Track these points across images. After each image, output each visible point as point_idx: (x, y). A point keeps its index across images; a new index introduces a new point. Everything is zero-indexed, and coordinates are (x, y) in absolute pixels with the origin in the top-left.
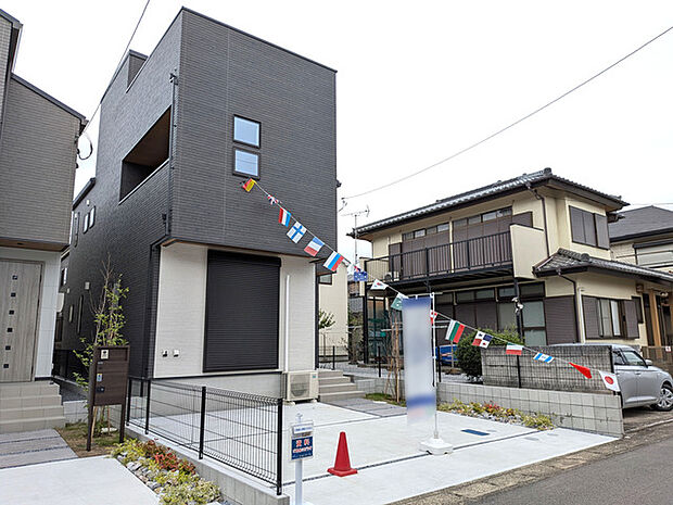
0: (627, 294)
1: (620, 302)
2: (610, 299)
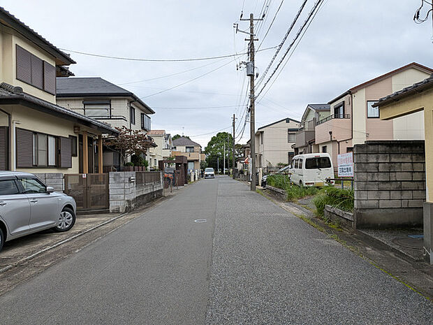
0: (65, 133)
1: (57, 138)
2: (48, 135)
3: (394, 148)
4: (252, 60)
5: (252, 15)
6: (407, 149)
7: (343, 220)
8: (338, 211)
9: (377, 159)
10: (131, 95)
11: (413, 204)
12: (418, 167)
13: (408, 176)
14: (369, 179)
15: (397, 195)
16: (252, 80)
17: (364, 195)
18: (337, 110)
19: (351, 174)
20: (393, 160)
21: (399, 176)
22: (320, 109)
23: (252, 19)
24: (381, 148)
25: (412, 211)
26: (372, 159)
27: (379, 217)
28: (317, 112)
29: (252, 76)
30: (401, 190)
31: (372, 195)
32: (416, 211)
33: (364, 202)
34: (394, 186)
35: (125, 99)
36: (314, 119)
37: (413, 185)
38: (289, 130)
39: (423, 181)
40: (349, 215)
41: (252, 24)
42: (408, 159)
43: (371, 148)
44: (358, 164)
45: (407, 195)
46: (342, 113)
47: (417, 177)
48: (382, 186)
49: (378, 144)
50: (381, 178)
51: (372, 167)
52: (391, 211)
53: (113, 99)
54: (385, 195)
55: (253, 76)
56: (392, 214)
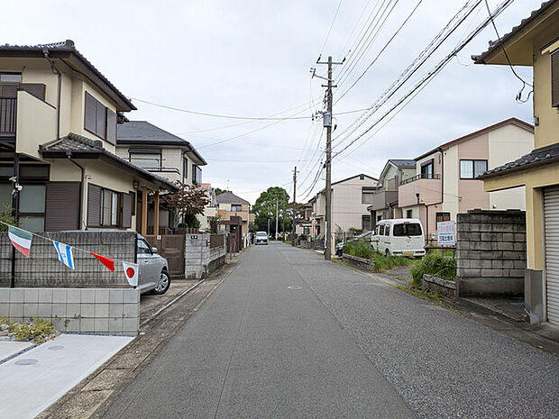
0: (125, 188)
1: (120, 194)
2: (113, 191)
3: (496, 218)
4: (330, 109)
5: (330, 58)
6: (509, 219)
7: (444, 289)
8: (439, 280)
9: (480, 228)
10: (187, 144)
11: (514, 273)
12: (519, 237)
13: (508, 246)
14: (472, 248)
15: (498, 264)
16: (329, 132)
17: (467, 264)
18: (424, 168)
19: (452, 243)
20: (495, 230)
21: (501, 246)
22: (404, 165)
23: (330, 63)
24: (483, 218)
25: (514, 280)
26: (475, 228)
27: (482, 286)
28: (400, 169)
29: (329, 128)
30: (502, 259)
31: (474, 264)
32: (517, 280)
33: (466, 271)
34: (496, 255)
35: (178, 149)
36: (396, 177)
37: (514, 255)
38: (364, 188)
39: (524, 251)
40: (452, 284)
41: (330, 69)
42: (509, 229)
43: (474, 217)
44: (461, 233)
45: (508, 264)
46: (430, 172)
47: (518, 247)
48: (484, 255)
49: (481, 214)
50: (483, 247)
51: (474, 236)
52: (492, 280)
53: (165, 148)
54: (487, 264)
55: (331, 127)
56: (493, 283)
